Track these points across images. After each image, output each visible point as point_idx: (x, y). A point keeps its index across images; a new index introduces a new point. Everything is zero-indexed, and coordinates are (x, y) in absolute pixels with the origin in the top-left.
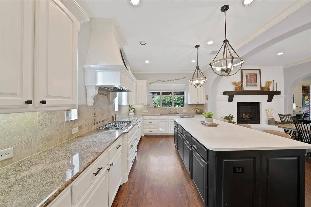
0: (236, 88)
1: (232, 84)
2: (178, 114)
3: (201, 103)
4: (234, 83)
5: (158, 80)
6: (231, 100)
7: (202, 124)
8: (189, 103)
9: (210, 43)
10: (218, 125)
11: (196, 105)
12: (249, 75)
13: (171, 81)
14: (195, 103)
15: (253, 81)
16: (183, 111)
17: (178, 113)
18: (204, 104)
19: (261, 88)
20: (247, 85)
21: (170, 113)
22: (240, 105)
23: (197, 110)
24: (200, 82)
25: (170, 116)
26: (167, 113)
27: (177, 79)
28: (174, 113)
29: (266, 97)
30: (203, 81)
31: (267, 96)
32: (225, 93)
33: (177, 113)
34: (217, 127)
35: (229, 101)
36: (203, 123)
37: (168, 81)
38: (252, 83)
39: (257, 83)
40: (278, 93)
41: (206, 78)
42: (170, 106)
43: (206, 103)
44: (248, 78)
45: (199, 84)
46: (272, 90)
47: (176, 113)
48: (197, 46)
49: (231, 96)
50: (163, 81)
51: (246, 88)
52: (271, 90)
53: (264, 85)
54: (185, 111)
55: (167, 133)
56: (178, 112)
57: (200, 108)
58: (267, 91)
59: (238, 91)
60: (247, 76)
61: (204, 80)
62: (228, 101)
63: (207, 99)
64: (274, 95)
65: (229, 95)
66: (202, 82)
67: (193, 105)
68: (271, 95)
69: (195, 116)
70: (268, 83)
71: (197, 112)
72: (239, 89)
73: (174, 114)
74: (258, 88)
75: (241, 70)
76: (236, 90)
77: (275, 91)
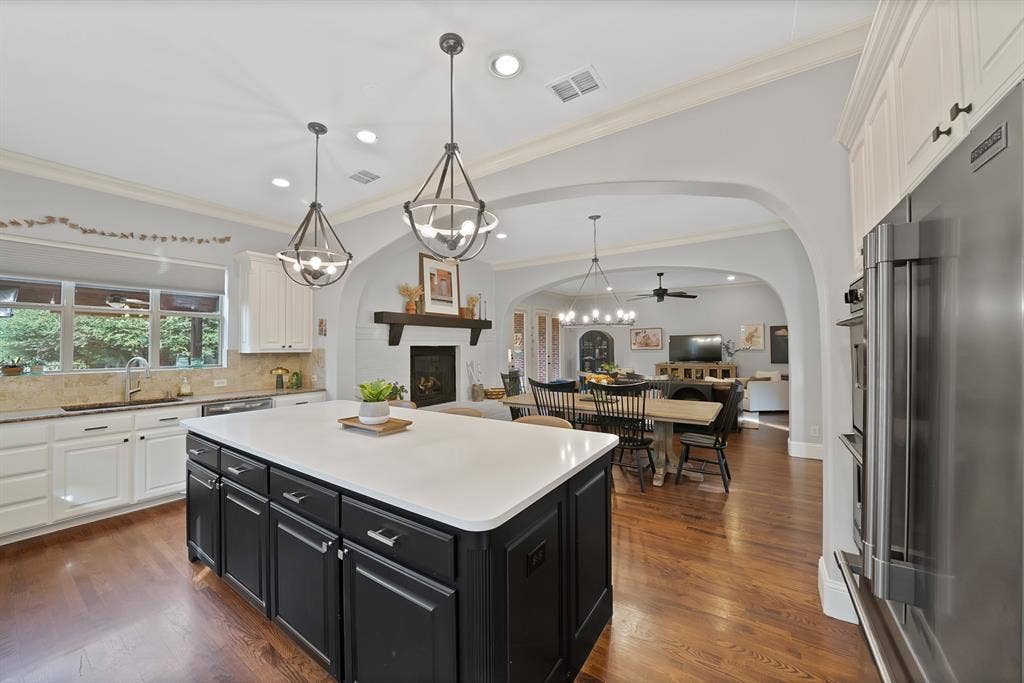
0: (408, 304)
1: (397, 290)
2: (186, 400)
3: (298, 348)
4: (405, 291)
5: (51, 220)
6: (394, 340)
7: (346, 427)
8: (247, 349)
9: (367, 137)
10: (411, 423)
11: (277, 356)
13: (146, 241)
14: (276, 348)
16: (213, 383)
17: (190, 395)
18: (310, 351)
19: (460, 309)
21: (137, 397)
22: (417, 352)
23: (280, 377)
24: (325, 267)
25: (139, 414)
26: (116, 399)
27: (184, 239)
28: (162, 397)
29: (467, 333)
30: (337, 267)
31: (469, 330)
32: (379, 317)
33: (179, 395)
34: (406, 430)
35: (391, 343)
36: (350, 425)
37: (124, 236)
40: (488, 325)
41: (351, 257)
42: (138, 364)
43: (318, 350)
45: (322, 274)
46: (478, 318)
47: (174, 396)
48: (318, 129)
49: (394, 326)
50: (93, 232)
51: (431, 308)
52: (476, 318)
53: (464, 305)
54: (223, 382)
55: (121, 503)
56: (185, 390)
57: (293, 366)
58: (470, 318)
59: (414, 312)
61: (345, 263)
62: (387, 343)
63: (322, 332)
64: (483, 331)
65: (391, 325)
66: (331, 269)
67: (263, 355)
68: (477, 327)
69: (277, 400)
70: (472, 301)
71: (280, 384)
72: (415, 307)
73: (163, 401)
74: (452, 310)
75: (422, 256)
76: (407, 310)
77: (483, 319)
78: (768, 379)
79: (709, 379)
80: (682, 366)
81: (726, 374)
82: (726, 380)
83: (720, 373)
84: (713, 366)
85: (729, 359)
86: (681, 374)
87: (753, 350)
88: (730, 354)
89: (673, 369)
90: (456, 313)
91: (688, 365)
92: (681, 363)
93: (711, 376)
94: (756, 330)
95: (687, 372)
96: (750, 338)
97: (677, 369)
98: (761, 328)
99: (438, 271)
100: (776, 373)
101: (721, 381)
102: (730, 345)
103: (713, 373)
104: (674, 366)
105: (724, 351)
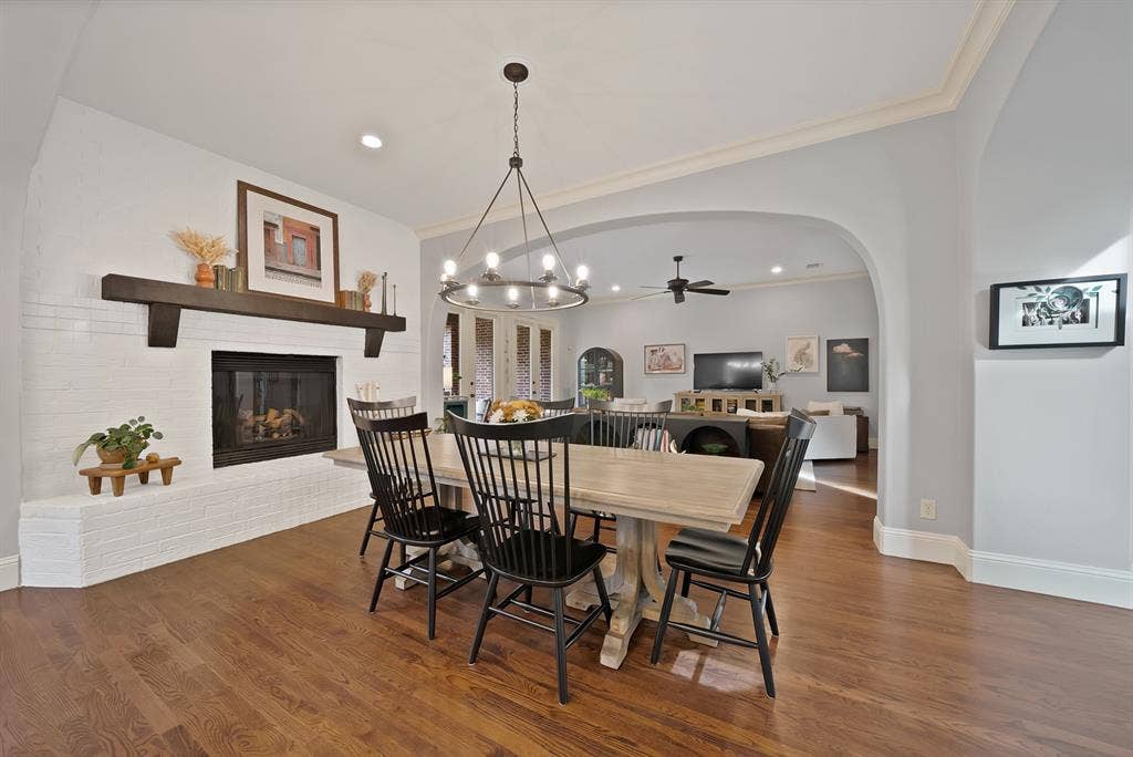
0: (198, 268)
1: (172, 241)
4: (190, 243)
6: (163, 334)
12: (279, 223)
15: (302, 258)
19: (339, 294)
20: (267, 268)
29: (359, 335)
31: (364, 331)
32: (116, 288)
35: (154, 341)
38: (294, 264)
39: (319, 269)
40: (398, 324)
44: (279, 237)
46: (379, 312)
49: (159, 309)
51: (260, 281)
52: (376, 309)
53: (349, 284)
58: (359, 309)
59: (210, 286)
60: (269, 227)
62: (144, 340)
64: (389, 334)
65: (150, 305)
68: (378, 328)
70: (366, 279)
72: (213, 277)
74: (325, 294)
75: (243, 188)
76: (198, 280)
77: (390, 313)
78: (826, 413)
79: (743, 412)
80: (709, 395)
81: (767, 406)
82: (768, 414)
83: (759, 404)
84: (750, 395)
85: (771, 385)
86: (708, 406)
87: (804, 373)
88: (773, 379)
89: (697, 400)
90: (330, 298)
91: (718, 394)
92: (710, 391)
93: (747, 408)
94: (808, 346)
95: (716, 404)
96: (801, 356)
97: (703, 400)
98: (814, 343)
99: (285, 220)
100: (837, 403)
101: (762, 415)
102: (774, 367)
103: (750, 405)
104: (699, 396)
105: (765, 376)
